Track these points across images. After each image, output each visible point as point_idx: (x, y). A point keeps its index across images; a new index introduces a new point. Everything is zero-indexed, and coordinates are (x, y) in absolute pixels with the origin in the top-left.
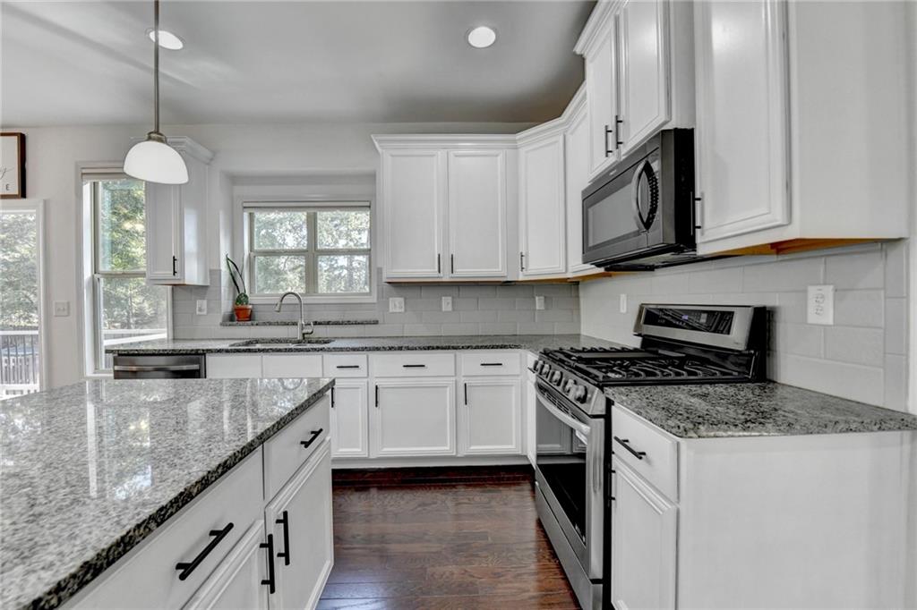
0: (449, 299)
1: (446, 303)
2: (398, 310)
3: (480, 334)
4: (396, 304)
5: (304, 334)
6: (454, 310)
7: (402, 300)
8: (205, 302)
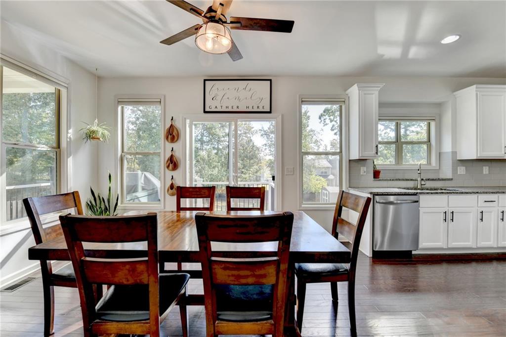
0: (487, 167)
1: (486, 170)
2: (462, 173)
3: (501, 186)
4: (461, 170)
5: (421, 185)
6: (489, 173)
7: (464, 168)
8: (365, 168)
